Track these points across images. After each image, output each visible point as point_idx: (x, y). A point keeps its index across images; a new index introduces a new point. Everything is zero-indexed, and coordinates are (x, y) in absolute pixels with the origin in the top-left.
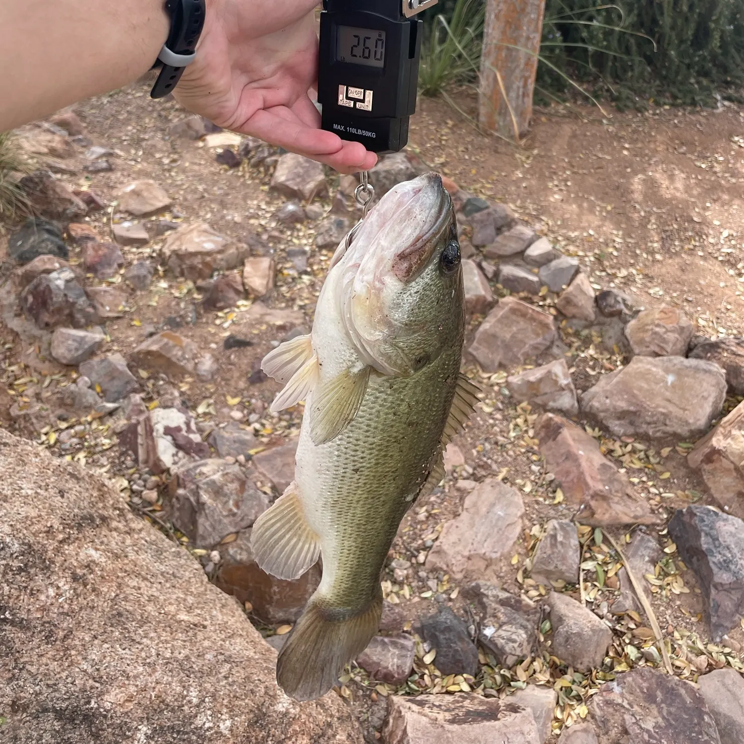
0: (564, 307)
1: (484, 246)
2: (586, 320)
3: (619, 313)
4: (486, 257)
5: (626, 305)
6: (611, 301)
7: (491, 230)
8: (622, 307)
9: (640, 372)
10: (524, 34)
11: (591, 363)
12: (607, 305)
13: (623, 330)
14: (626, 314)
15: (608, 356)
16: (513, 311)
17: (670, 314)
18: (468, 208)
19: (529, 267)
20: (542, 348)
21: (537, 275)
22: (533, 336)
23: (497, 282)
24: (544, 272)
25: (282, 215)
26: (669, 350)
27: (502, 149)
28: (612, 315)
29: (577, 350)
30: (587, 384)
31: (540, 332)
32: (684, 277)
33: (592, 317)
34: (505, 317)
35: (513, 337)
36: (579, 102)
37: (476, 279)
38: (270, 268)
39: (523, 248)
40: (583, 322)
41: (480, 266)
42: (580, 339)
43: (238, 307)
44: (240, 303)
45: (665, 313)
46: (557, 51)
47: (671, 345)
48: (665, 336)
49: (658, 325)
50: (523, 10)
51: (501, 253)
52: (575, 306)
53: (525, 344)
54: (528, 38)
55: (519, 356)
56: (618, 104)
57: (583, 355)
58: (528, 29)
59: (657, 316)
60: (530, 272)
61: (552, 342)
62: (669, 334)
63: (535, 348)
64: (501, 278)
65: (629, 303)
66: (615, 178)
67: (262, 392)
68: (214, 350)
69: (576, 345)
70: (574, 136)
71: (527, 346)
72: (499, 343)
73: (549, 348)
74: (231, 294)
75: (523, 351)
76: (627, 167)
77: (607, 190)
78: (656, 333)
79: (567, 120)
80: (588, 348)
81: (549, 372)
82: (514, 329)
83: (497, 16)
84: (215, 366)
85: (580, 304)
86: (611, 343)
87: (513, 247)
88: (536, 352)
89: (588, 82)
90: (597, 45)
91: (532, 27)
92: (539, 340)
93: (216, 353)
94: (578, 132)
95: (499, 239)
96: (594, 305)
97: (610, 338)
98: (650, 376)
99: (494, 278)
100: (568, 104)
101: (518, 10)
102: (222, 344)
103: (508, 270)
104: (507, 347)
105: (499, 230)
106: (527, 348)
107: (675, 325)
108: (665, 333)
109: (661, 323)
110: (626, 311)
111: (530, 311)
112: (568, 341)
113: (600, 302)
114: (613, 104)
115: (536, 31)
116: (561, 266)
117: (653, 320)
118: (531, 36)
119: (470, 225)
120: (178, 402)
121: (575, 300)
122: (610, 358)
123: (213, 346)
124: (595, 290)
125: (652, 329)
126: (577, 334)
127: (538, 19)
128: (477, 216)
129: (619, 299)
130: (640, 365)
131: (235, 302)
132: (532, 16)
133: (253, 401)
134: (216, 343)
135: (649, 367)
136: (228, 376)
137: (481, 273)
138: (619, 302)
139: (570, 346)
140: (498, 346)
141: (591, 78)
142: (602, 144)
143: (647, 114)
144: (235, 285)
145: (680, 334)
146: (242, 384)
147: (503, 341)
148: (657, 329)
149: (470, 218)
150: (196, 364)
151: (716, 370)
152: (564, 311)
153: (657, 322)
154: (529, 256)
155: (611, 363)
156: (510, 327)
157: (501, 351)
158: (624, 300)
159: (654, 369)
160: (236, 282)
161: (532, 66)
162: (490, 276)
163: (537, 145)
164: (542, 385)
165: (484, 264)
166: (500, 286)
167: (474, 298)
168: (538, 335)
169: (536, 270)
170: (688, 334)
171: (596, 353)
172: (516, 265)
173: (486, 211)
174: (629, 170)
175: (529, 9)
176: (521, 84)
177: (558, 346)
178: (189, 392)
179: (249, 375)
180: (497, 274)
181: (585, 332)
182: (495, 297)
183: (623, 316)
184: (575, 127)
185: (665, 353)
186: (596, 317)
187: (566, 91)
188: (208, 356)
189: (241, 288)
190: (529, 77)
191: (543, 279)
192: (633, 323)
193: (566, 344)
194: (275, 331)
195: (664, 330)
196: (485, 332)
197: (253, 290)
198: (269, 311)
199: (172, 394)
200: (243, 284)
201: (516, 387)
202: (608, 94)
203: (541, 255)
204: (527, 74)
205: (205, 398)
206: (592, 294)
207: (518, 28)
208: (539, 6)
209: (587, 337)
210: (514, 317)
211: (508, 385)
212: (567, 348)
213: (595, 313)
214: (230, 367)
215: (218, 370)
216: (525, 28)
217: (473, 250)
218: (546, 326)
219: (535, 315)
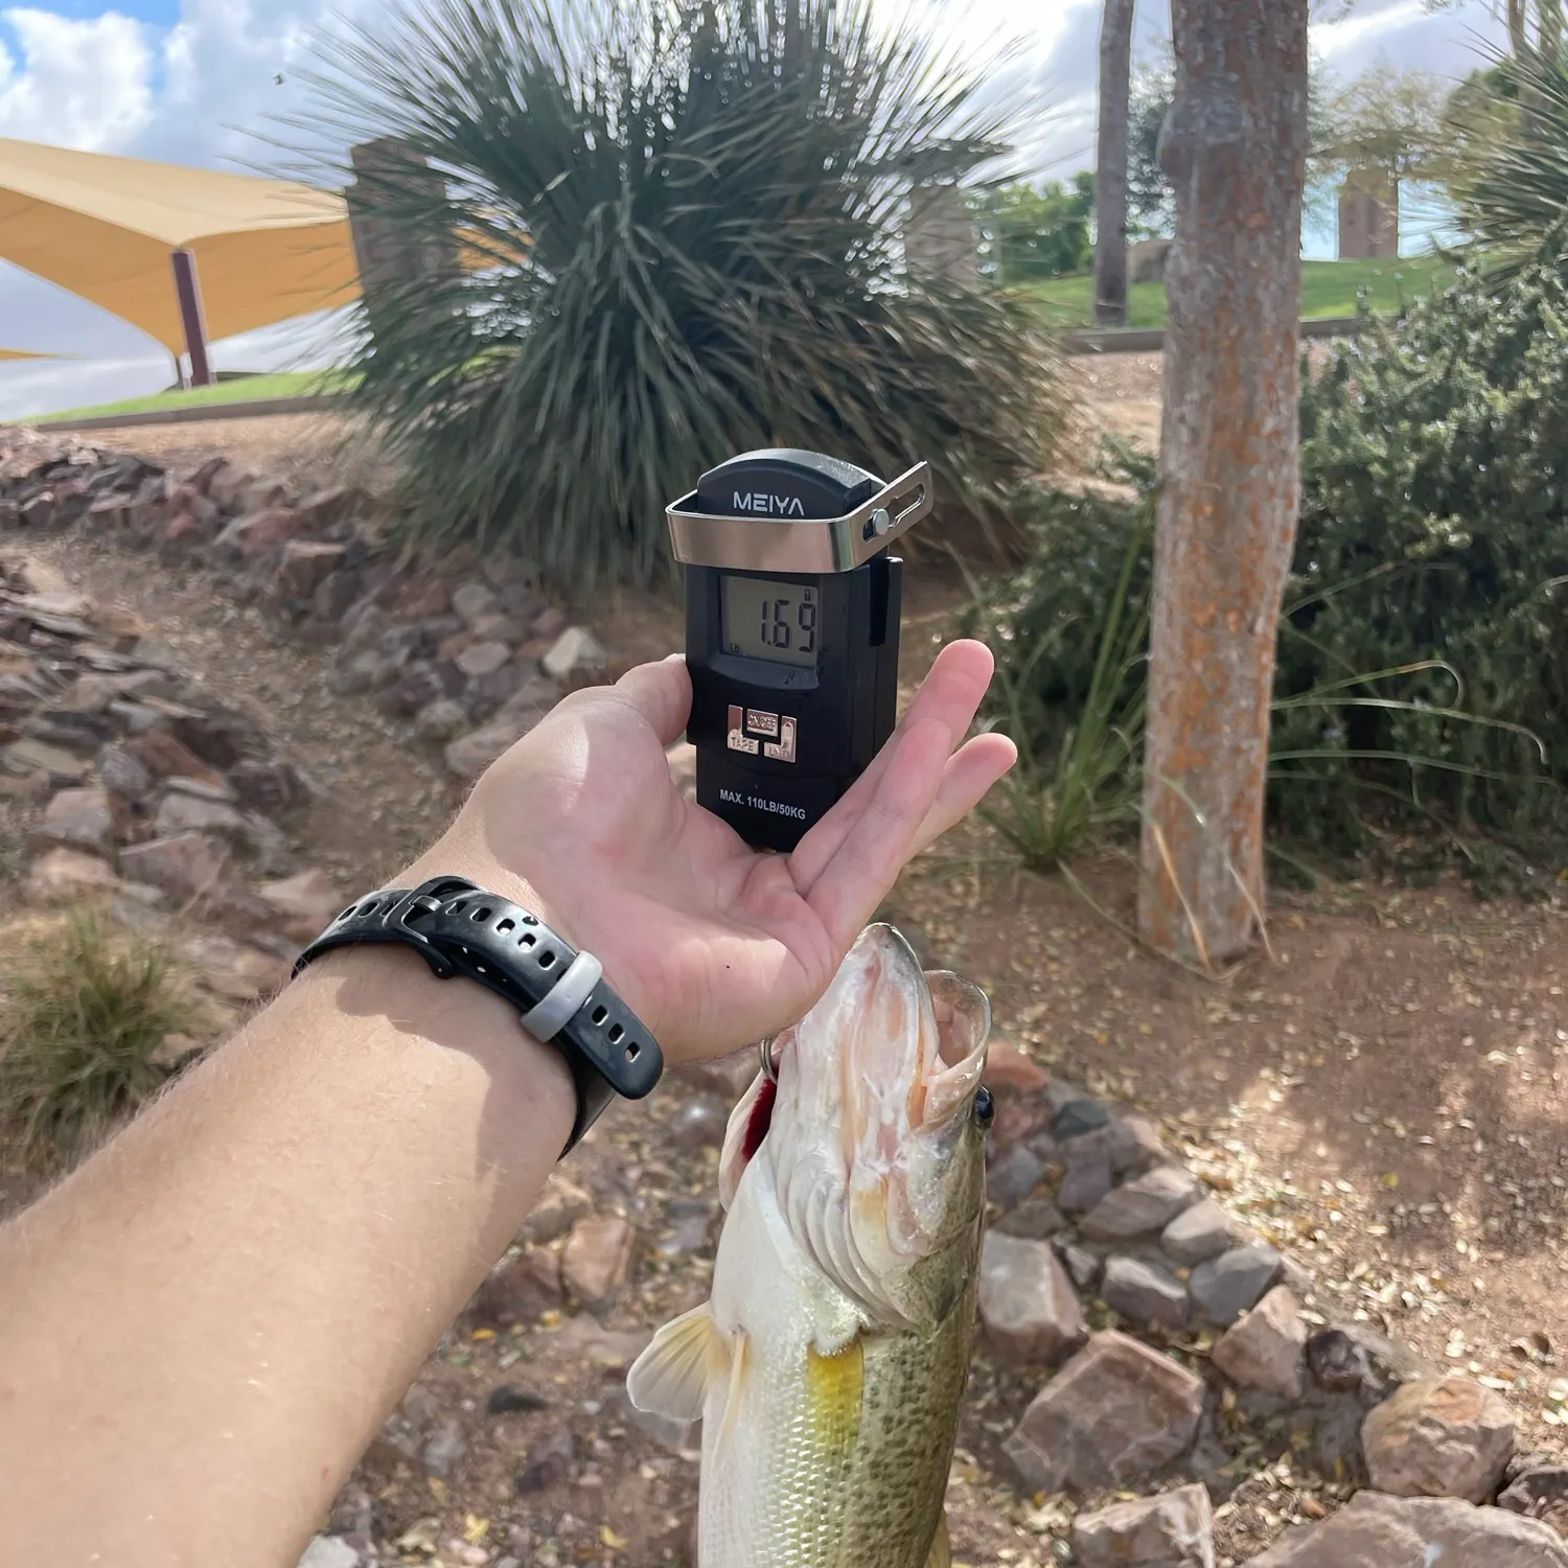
0: (1231, 1361)
1: (1082, 1212)
2: (1281, 1395)
3: (1357, 1383)
4: (1081, 1240)
5: (1373, 1365)
6: (1340, 1355)
7: (1101, 1176)
8: (1365, 1370)
9: (1365, 1531)
10: (1226, 743)
11: (1273, 1497)
12: (1328, 1363)
13: (1360, 1422)
14: (1369, 1388)
15: (1318, 1484)
16: (1110, 1365)
17: (1464, 1397)
18: (1064, 1124)
19: (1170, 1264)
20: (1168, 1454)
21: (1185, 1284)
22: (1149, 1425)
23: (1098, 1293)
24: (1201, 1280)
25: (678, 1129)
26: (1448, 1482)
27: (1181, 989)
28: (1339, 1387)
29: (1248, 1463)
30: (1251, 1547)
31: (1165, 1416)
32: (1549, 1303)
33: (1295, 1389)
34: (1090, 1377)
35: (1102, 1423)
36: (1388, 880)
37: (1045, 1287)
38: (623, 1241)
39: (1162, 1219)
40: (1275, 1401)
41: (1061, 1256)
42: (1261, 1438)
43: (544, 1323)
44: (549, 1315)
45: (1451, 1394)
46: (1332, 769)
47: (1453, 1470)
48: (1442, 1448)
49: (1427, 1422)
50: (1220, 692)
51: (1113, 1229)
52: (1256, 1362)
53: (1127, 1441)
54: (1237, 751)
55: (1112, 1467)
56: (1480, 884)
57: (1259, 1476)
58: (1234, 732)
59: (1429, 1399)
60: (1169, 1276)
61: (1194, 1441)
62: (1453, 1444)
63: (1150, 1452)
64: (1105, 1288)
65: (1382, 1362)
66: (1432, 1060)
67: (536, 1511)
68: (467, 1414)
69: (1250, 1450)
70: (1355, 959)
71: (1131, 1447)
72: (1069, 1436)
73: (1185, 1454)
74: (532, 1296)
75: (1121, 1457)
76: (1465, 1035)
77: (1407, 1087)
78: (1421, 1440)
79: (1347, 922)
80: (1275, 1460)
81: (1155, 1514)
82: (1108, 1406)
83: (1164, 707)
84: (461, 1450)
85: (1265, 1358)
86: (1332, 1454)
87: (1140, 1217)
88: (1150, 1463)
89: (1418, 833)
90: (1424, 753)
91: (1244, 727)
92: (1161, 1435)
93: (469, 1421)
94: (1367, 950)
95: (1111, 1198)
96: (1302, 1360)
97: (1331, 1440)
98: (1385, 1543)
99: (1091, 1287)
100: (1358, 885)
101: (1209, 690)
102: (485, 1402)
103: (1124, 1269)
104: (1086, 1444)
105: (1118, 1177)
106: (1130, 1452)
107: (1470, 1423)
108: (1442, 1441)
109: (1436, 1416)
110: (1371, 1379)
111: (1148, 1368)
112: (1233, 1440)
113: (1314, 1355)
114: (1468, 884)
115: (1255, 732)
116: (1239, 1267)
117: (1417, 1408)
118: (1245, 745)
119: (1061, 1162)
120: (364, 1522)
121: (1252, 1348)
122: (1320, 1489)
123: (468, 1405)
124: (1308, 1324)
125: (1412, 1430)
126: (1256, 1425)
127: (1258, 707)
128: (1077, 1142)
129: (1359, 1352)
130: (1366, 1514)
131: (540, 1311)
132: (1243, 703)
133: (515, 1529)
134: (475, 1399)
135: (1385, 1519)
136: (480, 1472)
137: (1060, 1270)
138: (1356, 1359)
139: (1234, 1453)
140: (1067, 1443)
141: (1427, 824)
142: (1418, 980)
143: (1546, 906)
144: (541, 1276)
145: (1481, 1447)
146: (504, 1490)
147: (1079, 1433)
148: (1424, 1431)
149: (1061, 1147)
150: (426, 1442)
151: (1542, 1540)
152: (1230, 1371)
153: (1425, 1413)
154: (1171, 1241)
155: (1320, 1500)
156: (1097, 1400)
157: (1071, 1455)
158: (1371, 1355)
159: (1397, 1527)
160: (544, 1270)
161: (1251, 809)
162: (1082, 1279)
163: (1263, 980)
164: (1138, 1542)
165: (1073, 1253)
166: (1101, 1304)
167: (1030, 1329)
168: (1160, 1424)
169: (1184, 1273)
170: (1501, 1447)
171: (1293, 1474)
172: (1143, 1259)
173: (1093, 1134)
174: (1469, 1041)
175: (1234, 687)
176: (1226, 847)
177: (1205, 1452)
178: (395, 1501)
179: (521, 1473)
180: (1098, 1275)
181: (1275, 1424)
182: (1085, 1328)
183: (1363, 1391)
184: (1362, 939)
185: (1437, 1489)
186: (1305, 1391)
187: (1358, 854)
188: (452, 1425)
189: (553, 1283)
190: (1244, 832)
191: (1199, 1294)
192: (1381, 1410)
193: (1226, 1448)
194: (597, 1381)
195: (1439, 1433)
196: (1043, 1407)
197: (580, 1290)
198: (602, 1335)
199: (356, 1504)
200: (561, 1276)
201: (1084, 1541)
202: (1459, 861)
203: (1198, 1240)
204: (1238, 826)
205: (425, 1515)
206: (1300, 1334)
207: (1211, 729)
208: (1257, 682)
209: (1279, 1434)
210: (1111, 1380)
211: (1071, 1534)
212: (1226, 1458)
213: (1302, 1380)
214: (490, 1452)
215: (463, 1458)
216: (1227, 729)
217: (1057, 1219)
218: (1178, 1406)
219: (1157, 1376)
